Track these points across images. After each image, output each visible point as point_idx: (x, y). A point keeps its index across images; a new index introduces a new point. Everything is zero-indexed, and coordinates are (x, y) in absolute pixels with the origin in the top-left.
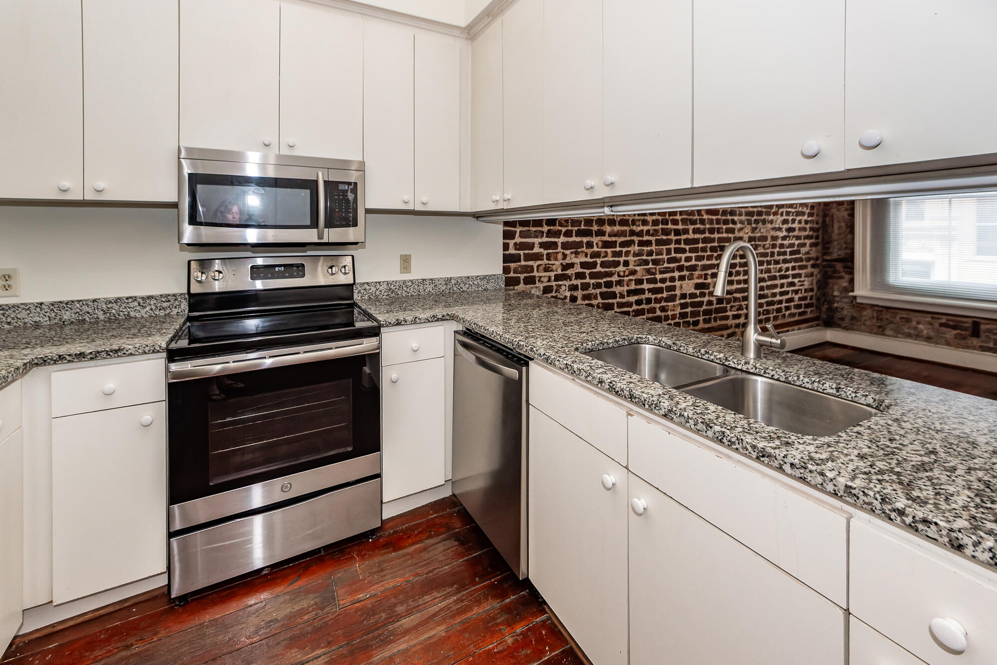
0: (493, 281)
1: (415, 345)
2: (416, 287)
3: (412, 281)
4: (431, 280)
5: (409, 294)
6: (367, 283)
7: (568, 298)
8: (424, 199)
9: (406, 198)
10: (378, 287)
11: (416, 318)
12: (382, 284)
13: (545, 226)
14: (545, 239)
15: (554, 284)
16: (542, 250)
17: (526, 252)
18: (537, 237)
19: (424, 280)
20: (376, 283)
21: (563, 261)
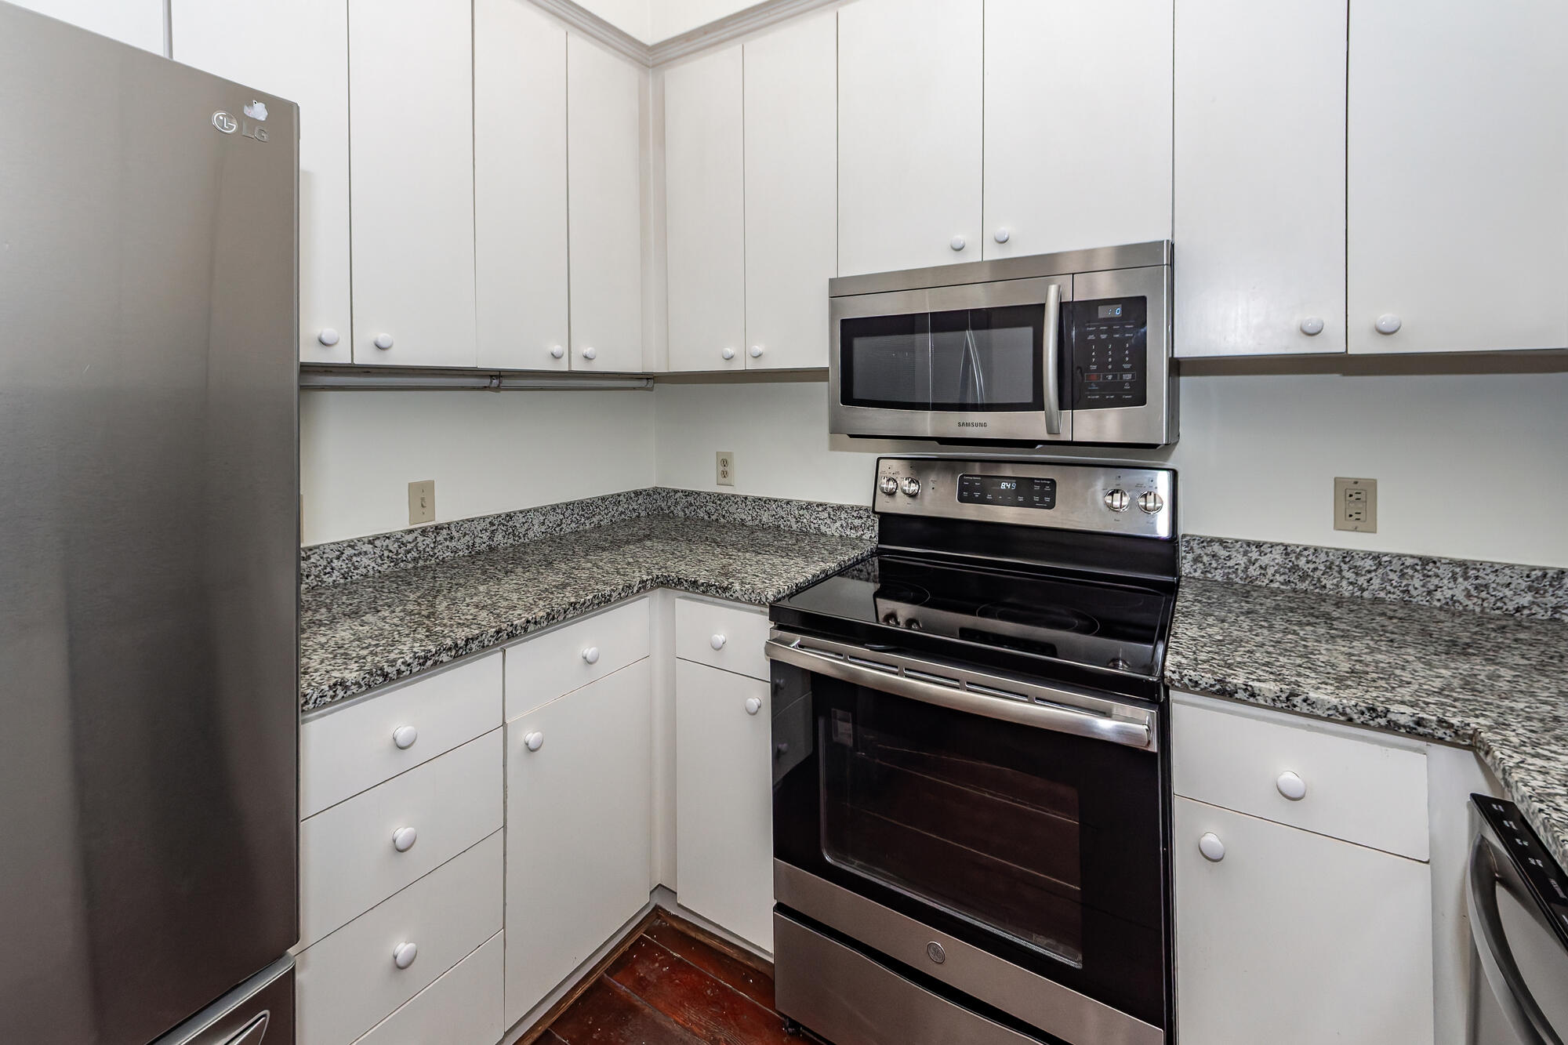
2: (1392, 576)
3: (1377, 557)
4: (1464, 565)
5: (1366, 594)
6: (1221, 542)
10: (1254, 555)
11: (1293, 695)
12: (1265, 549)
19: (1426, 561)
20: (1249, 544)
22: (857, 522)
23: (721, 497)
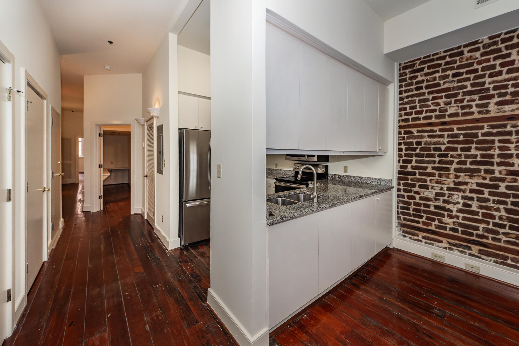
4: (354, 176)
5: (345, 180)
6: (332, 174)
7: (461, 204)
10: (335, 176)
13: (437, 157)
14: (437, 165)
15: (446, 192)
16: (434, 171)
17: (421, 171)
18: (430, 163)
21: (455, 180)
22: (293, 173)
23: (276, 170)
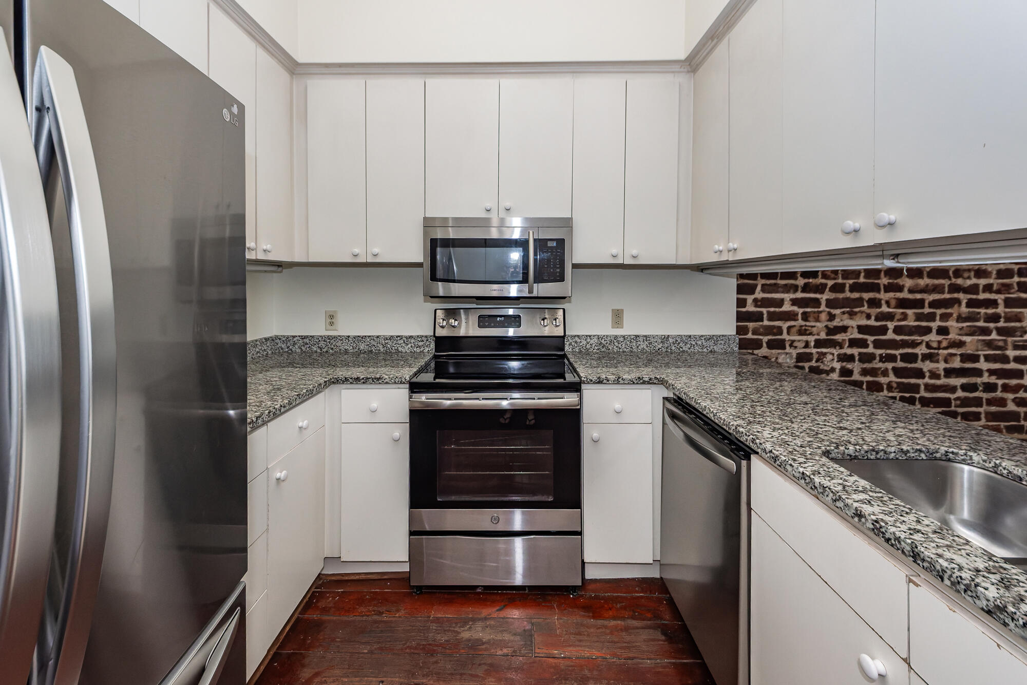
0: (723, 342)
1: (618, 406)
2: (628, 343)
3: (624, 337)
4: (646, 336)
5: (621, 350)
6: (578, 336)
7: (838, 371)
8: (634, 252)
9: (614, 252)
10: (588, 340)
11: (619, 378)
12: (592, 337)
13: (800, 278)
14: (799, 295)
15: (814, 351)
16: (795, 308)
17: (772, 309)
18: (788, 292)
19: (637, 336)
20: (587, 336)
21: (829, 323)
23: (329, 337)
